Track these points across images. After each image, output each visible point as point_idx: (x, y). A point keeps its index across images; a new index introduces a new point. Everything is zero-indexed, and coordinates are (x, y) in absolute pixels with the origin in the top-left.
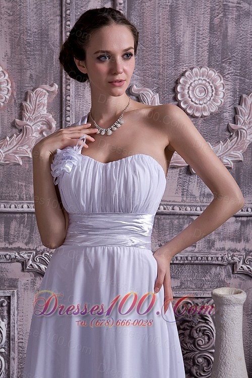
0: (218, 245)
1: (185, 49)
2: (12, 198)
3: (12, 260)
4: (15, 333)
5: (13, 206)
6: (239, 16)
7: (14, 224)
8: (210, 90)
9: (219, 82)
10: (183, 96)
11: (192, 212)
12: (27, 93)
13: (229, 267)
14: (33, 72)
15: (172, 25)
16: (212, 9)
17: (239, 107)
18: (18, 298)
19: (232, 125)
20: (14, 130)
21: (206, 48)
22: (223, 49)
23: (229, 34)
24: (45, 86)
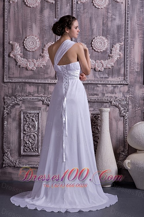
0: (106, 95)
1: (95, 30)
2: (39, 78)
3: (39, 100)
4: (40, 126)
5: (40, 81)
6: (112, 20)
7: (40, 87)
8: (103, 43)
9: (106, 41)
10: (94, 45)
11: (97, 83)
12: (45, 45)
13: (110, 103)
14: (47, 39)
15: (91, 23)
16: (103, 18)
17: (112, 49)
18: (41, 114)
19: (110, 55)
20: (40, 57)
21: (102, 30)
22: (107, 30)
23: (109, 26)
24: (50, 43)
